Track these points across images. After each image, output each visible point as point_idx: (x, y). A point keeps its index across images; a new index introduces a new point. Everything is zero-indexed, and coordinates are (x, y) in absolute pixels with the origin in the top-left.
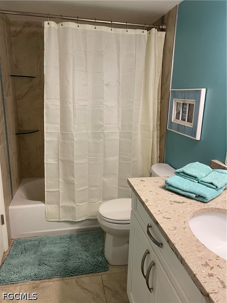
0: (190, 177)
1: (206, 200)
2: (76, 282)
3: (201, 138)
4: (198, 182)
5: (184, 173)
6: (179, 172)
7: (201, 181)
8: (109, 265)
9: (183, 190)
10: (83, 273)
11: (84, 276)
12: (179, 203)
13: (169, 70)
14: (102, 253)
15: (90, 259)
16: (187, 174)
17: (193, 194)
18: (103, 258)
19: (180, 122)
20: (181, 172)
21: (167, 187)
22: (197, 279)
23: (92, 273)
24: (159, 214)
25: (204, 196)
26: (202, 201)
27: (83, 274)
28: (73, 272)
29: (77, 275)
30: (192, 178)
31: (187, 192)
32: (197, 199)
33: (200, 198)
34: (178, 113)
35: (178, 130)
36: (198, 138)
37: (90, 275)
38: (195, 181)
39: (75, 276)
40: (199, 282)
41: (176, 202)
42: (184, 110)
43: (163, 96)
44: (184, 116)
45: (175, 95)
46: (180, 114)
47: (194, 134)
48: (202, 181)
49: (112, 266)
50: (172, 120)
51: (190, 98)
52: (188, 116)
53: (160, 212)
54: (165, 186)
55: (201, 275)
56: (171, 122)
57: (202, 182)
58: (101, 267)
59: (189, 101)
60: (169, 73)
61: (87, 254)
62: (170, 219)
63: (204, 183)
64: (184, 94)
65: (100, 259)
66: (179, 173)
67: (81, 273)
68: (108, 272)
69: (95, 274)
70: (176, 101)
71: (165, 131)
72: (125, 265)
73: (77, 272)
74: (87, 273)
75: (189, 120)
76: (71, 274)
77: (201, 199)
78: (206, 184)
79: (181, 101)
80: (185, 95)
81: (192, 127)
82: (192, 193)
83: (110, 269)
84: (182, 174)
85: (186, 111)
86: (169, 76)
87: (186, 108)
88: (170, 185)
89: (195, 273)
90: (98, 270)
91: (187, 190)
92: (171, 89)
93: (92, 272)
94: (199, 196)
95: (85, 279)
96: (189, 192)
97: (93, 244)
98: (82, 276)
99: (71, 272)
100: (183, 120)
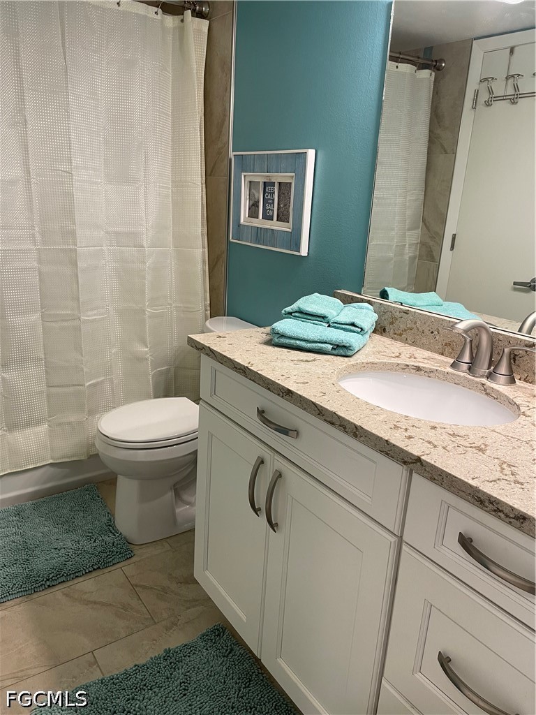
0: (313, 318)
1: (351, 352)
2: (66, 595)
3: (310, 250)
4: (329, 326)
5: (300, 312)
6: (292, 311)
7: (334, 323)
8: (133, 546)
9: (307, 341)
10: (77, 574)
11: (81, 579)
12: (307, 361)
13: (225, 109)
14: (111, 527)
15: (87, 545)
16: (306, 314)
17: (327, 345)
18: (115, 535)
19: (259, 222)
20: (296, 312)
21: (276, 340)
22: (394, 445)
23: (98, 571)
24: (285, 379)
25: (348, 345)
26: (343, 354)
27: (77, 577)
28: (54, 578)
29: (64, 581)
30: (318, 319)
31: (316, 342)
32: (334, 352)
33: (341, 350)
34: (253, 205)
35: (258, 241)
36: (304, 252)
37: (94, 574)
38: (324, 324)
39: (60, 585)
40: (398, 447)
41: (302, 361)
42: (267, 196)
43: (213, 168)
44: (269, 209)
45: (244, 165)
46: (258, 207)
47: (296, 244)
48: (336, 323)
49: (140, 547)
50: (242, 221)
51: (282, 170)
52: (278, 210)
53: (284, 377)
54: (271, 340)
55: (397, 439)
56: (239, 225)
57: (336, 325)
58: (117, 552)
59: (278, 178)
60: (225, 115)
61: (74, 537)
62: (307, 383)
63: (339, 325)
64: (266, 163)
65: (109, 539)
66: (291, 313)
67: (72, 576)
68: (133, 559)
69: (106, 570)
70: (248, 179)
71: (224, 246)
72: (167, 538)
73: (63, 575)
74: (87, 571)
75: (282, 217)
76: (48, 583)
77: (341, 352)
78: (343, 326)
79: (260, 178)
80: (269, 164)
81: (290, 230)
82: (326, 343)
83: (137, 551)
84: (297, 314)
85: (273, 200)
86: (226, 123)
87: (274, 193)
88: (282, 336)
89: (386, 439)
90: (109, 560)
91: (316, 339)
92: (231, 154)
93: (99, 568)
94: (338, 346)
95: (86, 585)
96: (319, 342)
97: (82, 514)
98: (76, 581)
99: (48, 580)
100: (267, 217)
